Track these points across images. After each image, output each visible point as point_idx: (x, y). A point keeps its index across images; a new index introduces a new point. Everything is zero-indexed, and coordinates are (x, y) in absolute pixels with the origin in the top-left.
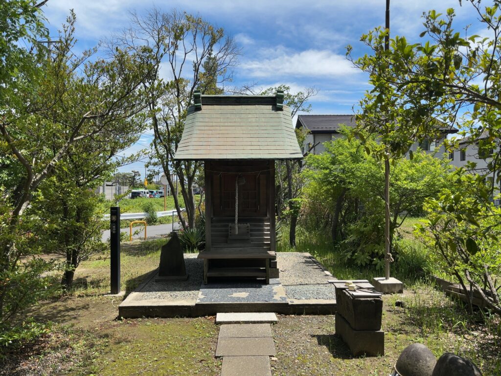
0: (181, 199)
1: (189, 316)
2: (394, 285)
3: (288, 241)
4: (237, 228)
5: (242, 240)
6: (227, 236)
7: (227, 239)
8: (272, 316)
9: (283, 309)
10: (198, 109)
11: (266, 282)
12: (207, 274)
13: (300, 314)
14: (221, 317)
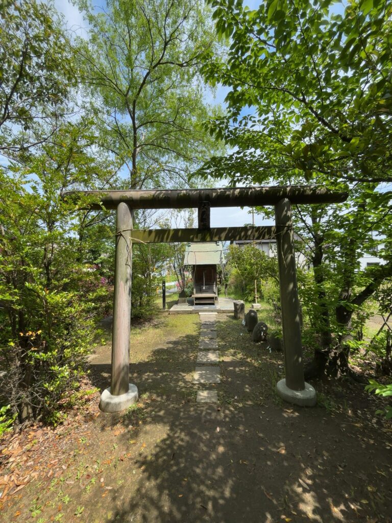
1: (191, 314)
2: (258, 306)
4: (204, 287)
5: (205, 291)
7: (201, 291)
8: (216, 313)
9: (220, 312)
11: (214, 305)
12: (195, 302)
13: (224, 312)
14: (200, 313)
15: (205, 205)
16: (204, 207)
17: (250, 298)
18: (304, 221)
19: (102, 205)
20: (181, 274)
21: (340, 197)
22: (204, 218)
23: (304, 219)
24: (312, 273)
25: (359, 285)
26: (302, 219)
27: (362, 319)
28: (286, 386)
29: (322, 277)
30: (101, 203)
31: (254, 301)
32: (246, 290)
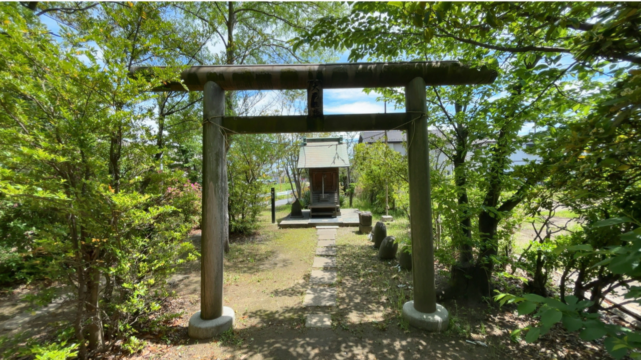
0: (294, 184)
1: (306, 227)
2: (389, 218)
3: (349, 205)
4: (323, 196)
5: (325, 201)
6: (319, 199)
7: (319, 200)
8: (337, 227)
9: (342, 225)
10: (305, 145)
11: (335, 217)
12: (311, 214)
13: (348, 226)
14: (317, 227)
15: (316, 86)
16: (314, 87)
17: (381, 210)
18: (443, 109)
19: (183, 83)
20: (295, 181)
21: (488, 75)
22: (315, 102)
23: (444, 105)
24: (453, 174)
25: (509, 187)
26: (441, 106)
27: (510, 229)
28: (414, 308)
29: (464, 179)
30: (183, 81)
31: (384, 213)
32: (375, 200)
